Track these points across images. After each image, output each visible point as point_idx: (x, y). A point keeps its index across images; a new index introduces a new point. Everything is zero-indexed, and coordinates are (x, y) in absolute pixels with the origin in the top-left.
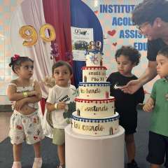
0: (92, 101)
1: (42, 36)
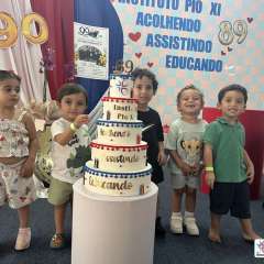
0: (118, 148)
1: (26, 32)
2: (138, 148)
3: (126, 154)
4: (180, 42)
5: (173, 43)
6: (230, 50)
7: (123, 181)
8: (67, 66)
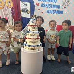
0: (32, 39)
1: (7, 5)
2: (38, 39)
3: (35, 40)
4: (51, 6)
5: (49, 6)
6: (65, 8)
7: (34, 47)
8: (18, 14)
